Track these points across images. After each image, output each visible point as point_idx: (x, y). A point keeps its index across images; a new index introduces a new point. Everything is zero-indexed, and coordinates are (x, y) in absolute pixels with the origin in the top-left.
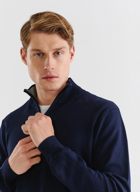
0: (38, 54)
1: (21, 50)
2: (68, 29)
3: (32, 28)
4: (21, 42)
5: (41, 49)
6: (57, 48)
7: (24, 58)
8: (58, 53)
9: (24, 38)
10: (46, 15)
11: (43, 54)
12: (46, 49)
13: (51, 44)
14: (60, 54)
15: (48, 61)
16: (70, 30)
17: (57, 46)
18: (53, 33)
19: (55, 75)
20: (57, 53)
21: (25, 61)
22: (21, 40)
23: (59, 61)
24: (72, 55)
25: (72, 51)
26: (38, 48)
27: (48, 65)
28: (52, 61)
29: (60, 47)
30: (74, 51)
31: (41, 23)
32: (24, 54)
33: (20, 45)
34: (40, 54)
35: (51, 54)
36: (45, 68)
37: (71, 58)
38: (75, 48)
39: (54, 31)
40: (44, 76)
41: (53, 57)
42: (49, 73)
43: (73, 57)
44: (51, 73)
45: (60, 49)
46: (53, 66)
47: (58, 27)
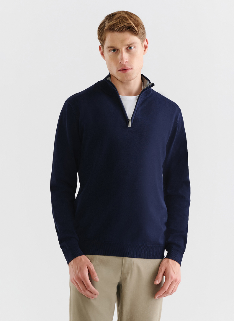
0: (113, 50)
1: (100, 47)
3: (106, 28)
4: (98, 40)
5: (115, 46)
6: (129, 44)
7: (102, 54)
8: (131, 48)
9: (100, 37)
10: (117, 16)
11: (118, 50)
12: (118, 46)
13: (122, 41)
14: (132, 48)
15: (122, 55)
17: (128, 42)
18: (124, 32)
19: (129, 67)
20: (129, 48)
21: (104, 56)
22: (98, 39)
23: (132, 56)
24: (146, 47)
25: (145, 43)
26: (113, 45)
27: (122, 59)
28: (126, 55)
30: (147, 43)
31: (113, 24)
33: (98, 43)
34: (115, 50)
35: (124, 49)
36: (120, 61)
37: (145, 50)
38: (148, 41)
39: (124, 29)
40: (120, 69)
41: (126, 51)
42: (123, 66)
43: (146, 49)
44: (125, 65)
45: (132, 44)
46: (127, 59)
47: (128, 26)
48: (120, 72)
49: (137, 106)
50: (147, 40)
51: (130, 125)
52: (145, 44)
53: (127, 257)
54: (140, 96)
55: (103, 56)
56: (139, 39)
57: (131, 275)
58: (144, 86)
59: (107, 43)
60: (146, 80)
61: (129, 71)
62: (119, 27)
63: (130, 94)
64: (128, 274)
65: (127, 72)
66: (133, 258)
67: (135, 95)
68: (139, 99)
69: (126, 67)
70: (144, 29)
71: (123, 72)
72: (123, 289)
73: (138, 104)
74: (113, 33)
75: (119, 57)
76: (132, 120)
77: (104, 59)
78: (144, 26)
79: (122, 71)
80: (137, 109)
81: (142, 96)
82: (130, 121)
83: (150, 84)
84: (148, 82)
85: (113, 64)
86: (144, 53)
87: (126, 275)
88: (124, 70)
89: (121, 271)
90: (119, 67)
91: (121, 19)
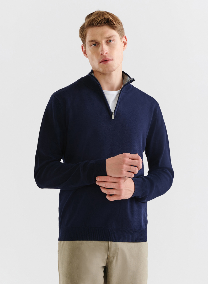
0: (94, 44)
1: (82, 47)
2: (115, 21)
3: (86, 24)
5: (95, 39)
6: (108, 36)
7: (85, 53)
8: (110, 41)
12: (98, 39)
13: (102, 34)
14: (112, 41)
15: (102, 47)
16: (117, 22)
17: (107, 35)
18: (103, 26)
19: (110, 58)
21: (87, 55)
22: (80, 37)
23: (112, 48)
24: (125, 44)
25: (124, 39)
27: (102, 50)
28: (106, 48)
29: (111, 35)
30: (126, 40)
32: (85, 49)
34: (96, 44)
35: (104, 42)
36: (101, 53)
37: (124, 46)
38: (127, 37)
39: (103, 23)
40: (101, 60)
41: (106, 45)
42: (104, 57)
43: (126, 45)
44: (105, 56)
45: (110, 37)
46: (107, 51)
47: (106, 20)
48: (101, 64)
49: (119, 99)
50: (125, 37)
51: (113, 118)
52: (124, 41)
53: (112, 241)
54: (122, 91)
55: (85, 55)
56: (118, 33)
57: (117, 258)
58: (125, 82)
59: (88, 38)
60: (126, 76)
61: (110, 62)
62: (98, 21)
63: (112, 89)
64: (114, 257)
65: (108, 63)
66: (118, 242)
67: (117, 90)
68: (121, 94)
69: (107, 57)
70: (122, 26)
71: (105, 63)
72: (109, 271)
73: (120, 98)
74: (92, 28)
75: (100, 49)
76: (115, 113)
77: (87, 57)
78: (122, 23)
79: (103, 62)
80: (119, 102)
81: (123, 90)
82: (113, 114)
83: (130, 80)
84: (128, 78)
85: (94, 57)
86: (123, 48)
87: (112, 258)
88: (105, 61)
89: (107, 255)
90: (100, 59)
91: (99, 14)
